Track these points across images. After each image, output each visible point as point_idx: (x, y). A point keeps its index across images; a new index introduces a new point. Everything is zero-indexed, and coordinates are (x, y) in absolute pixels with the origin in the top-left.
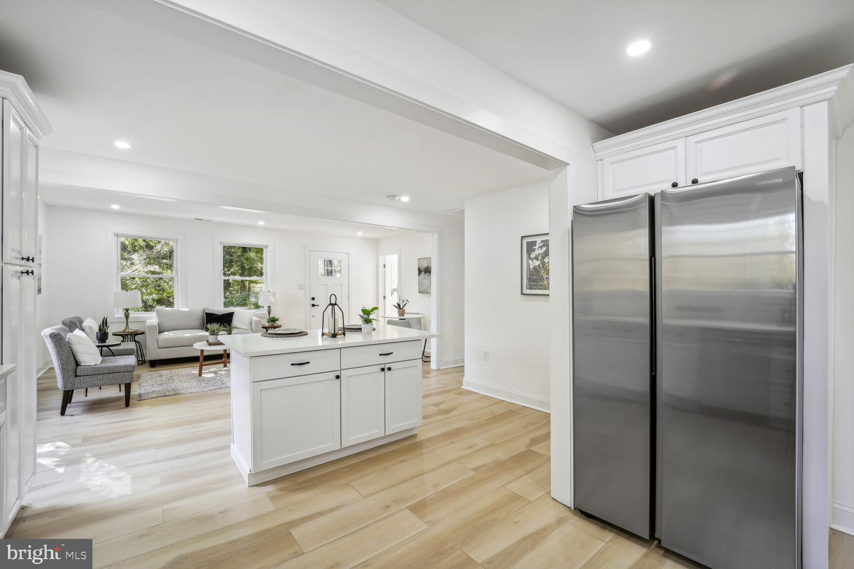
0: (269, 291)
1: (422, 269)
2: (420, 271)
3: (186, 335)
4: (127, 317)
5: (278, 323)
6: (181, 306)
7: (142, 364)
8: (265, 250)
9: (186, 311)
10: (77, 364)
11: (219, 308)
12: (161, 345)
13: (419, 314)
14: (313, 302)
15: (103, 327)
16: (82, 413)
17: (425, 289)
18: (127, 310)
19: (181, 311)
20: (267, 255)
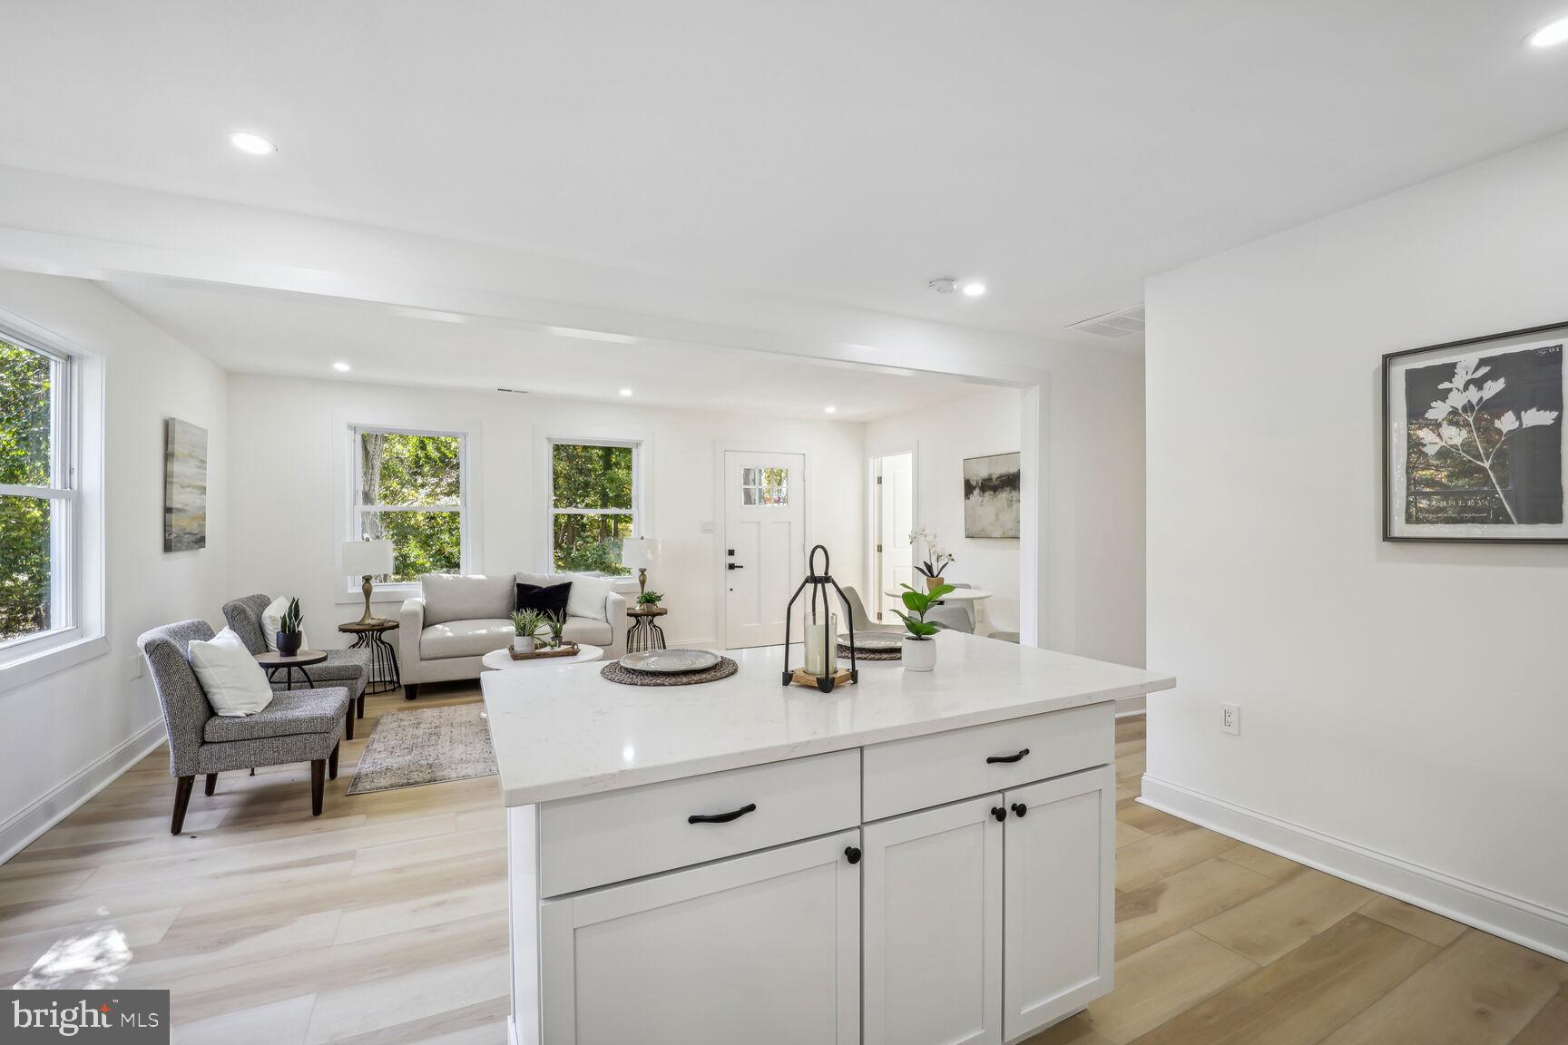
0: (642, 538)
1: (974, 483)
2: (969, 488)
3: (478, 632)
4: (367, 592)
5: (659, 604)
6: (472, 570)
7: (393, 690)
8: (634, 451)
9: (479, 581)
10: (211, 712)
11: (545, 573)
12: (426, 653)
13: (968, 587)
14: (731, 560)
15: (290, 620)
16: (219, 827)
17: (983, 530)
18: (367, 579)
19: (469, 579)
20: (640, 460)
